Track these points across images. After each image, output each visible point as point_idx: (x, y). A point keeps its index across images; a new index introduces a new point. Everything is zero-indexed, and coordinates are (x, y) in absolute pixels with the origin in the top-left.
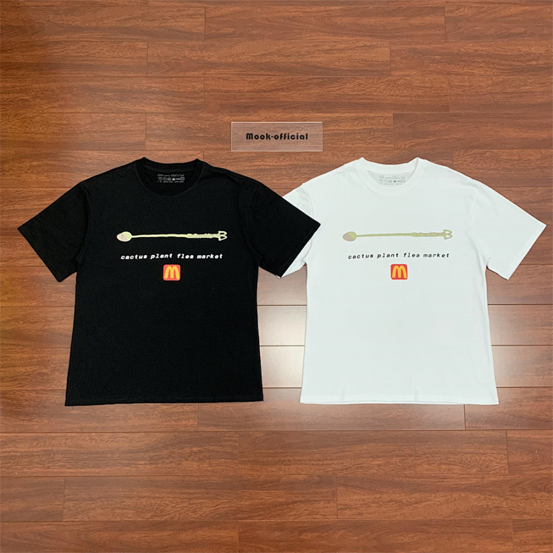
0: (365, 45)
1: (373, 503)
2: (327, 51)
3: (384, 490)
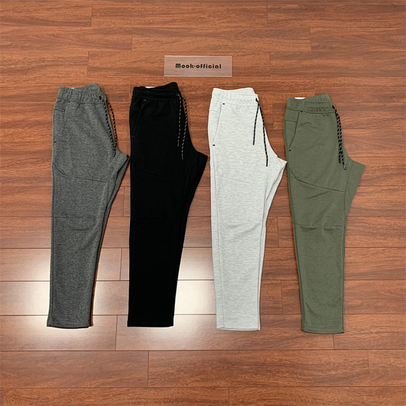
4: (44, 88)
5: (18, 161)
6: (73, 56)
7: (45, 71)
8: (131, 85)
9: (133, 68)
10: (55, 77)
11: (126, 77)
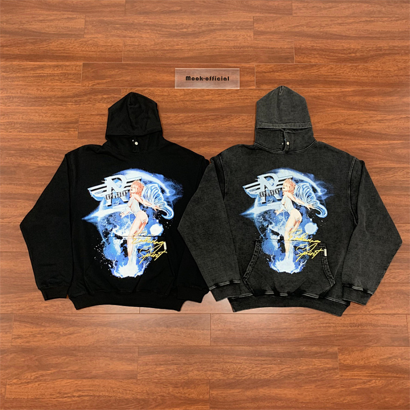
0: (68, 18)
1: (38, 334)
2: (41, 21)
3: (47, 325)
4: (215, 51)
5: (200, 117)
6: (239, 20)
7: (215, 34)
8: (295, 48)
9: (296, 32)
10: (224, 40)
11: (290, 40)
